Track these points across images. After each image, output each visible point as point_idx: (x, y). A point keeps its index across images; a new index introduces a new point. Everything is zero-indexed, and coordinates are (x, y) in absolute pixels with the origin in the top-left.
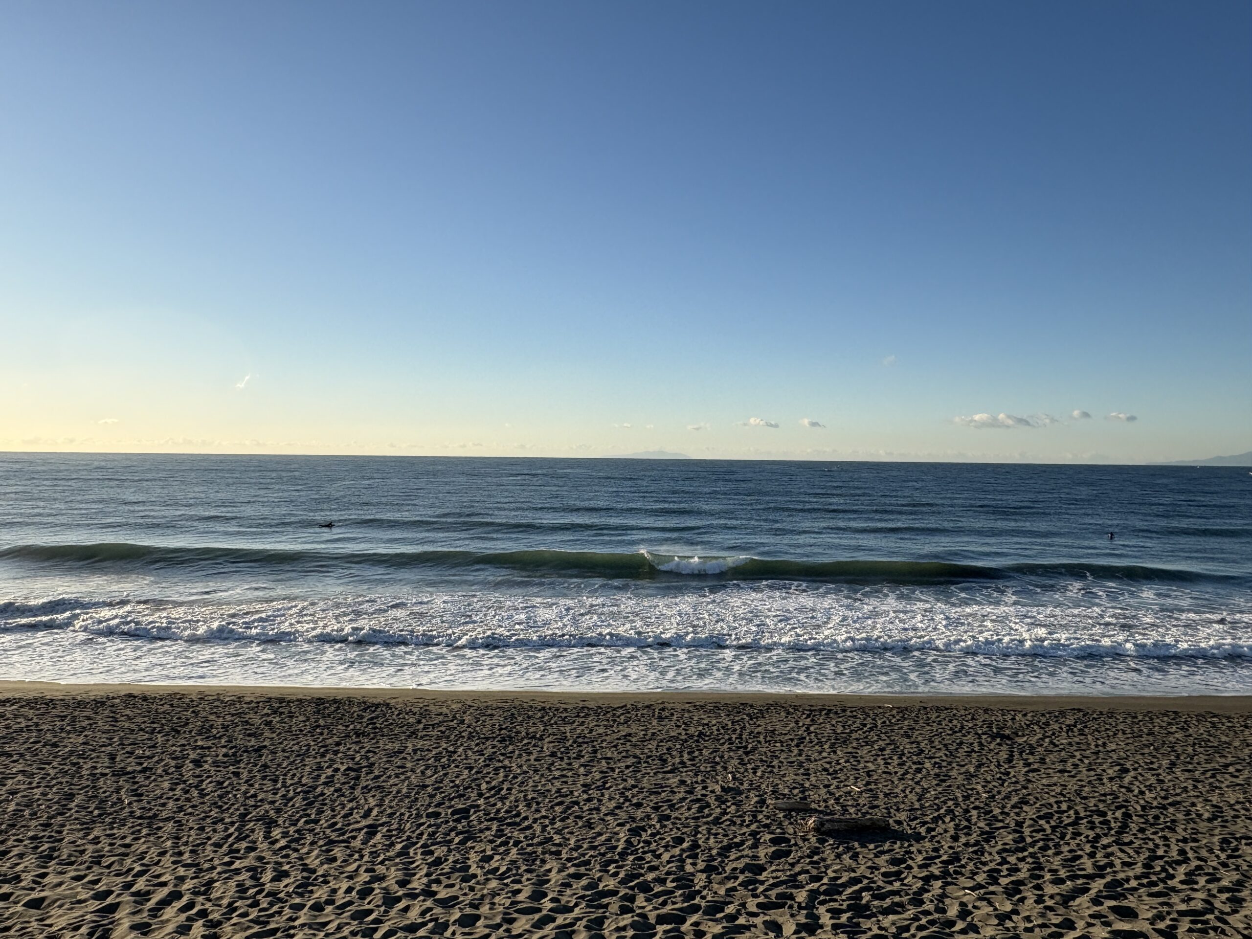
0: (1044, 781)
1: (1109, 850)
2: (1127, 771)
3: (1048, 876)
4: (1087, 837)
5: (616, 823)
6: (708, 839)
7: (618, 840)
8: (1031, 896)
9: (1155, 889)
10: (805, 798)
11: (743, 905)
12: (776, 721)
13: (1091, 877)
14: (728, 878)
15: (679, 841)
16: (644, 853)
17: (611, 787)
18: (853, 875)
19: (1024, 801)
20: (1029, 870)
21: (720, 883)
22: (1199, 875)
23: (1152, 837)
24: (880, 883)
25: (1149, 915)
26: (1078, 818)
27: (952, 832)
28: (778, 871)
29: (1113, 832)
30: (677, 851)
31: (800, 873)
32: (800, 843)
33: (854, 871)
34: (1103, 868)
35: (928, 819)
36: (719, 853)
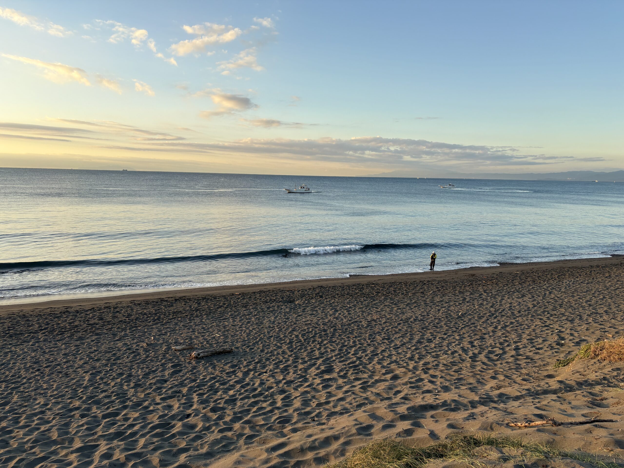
0: (304, 320)
1: (327, 346)
2: (337, 311)
3: (300, 361)
4: (319, 341)
5: (83, 372)
6: (138, 371)
7: (85, 380)
8: (291, 371)
9: (342, 359)
10: (191, 343)
11: (154, 400)
12: (179, 306)
13: (317, 359)
14: (146, 389)
15: (122, 374)
16: (100, 384)
17: (82, 353)
18: (212, 376)
19: (294, 330)
20: (292, 360)
21: (142, 392)
22: (359, 350)
23: (344, 337)
24: (225, 378)
25: (338, 370)
26: (316, 334)
27: (261, 348)
28: (174, 380)
29: (329, 338)
30: (119, 380)
31: (185, 380)
32: (187, 365)
33: (213, 374)
34: (323, 354)
35: (251, 344)
36: (143, 377)
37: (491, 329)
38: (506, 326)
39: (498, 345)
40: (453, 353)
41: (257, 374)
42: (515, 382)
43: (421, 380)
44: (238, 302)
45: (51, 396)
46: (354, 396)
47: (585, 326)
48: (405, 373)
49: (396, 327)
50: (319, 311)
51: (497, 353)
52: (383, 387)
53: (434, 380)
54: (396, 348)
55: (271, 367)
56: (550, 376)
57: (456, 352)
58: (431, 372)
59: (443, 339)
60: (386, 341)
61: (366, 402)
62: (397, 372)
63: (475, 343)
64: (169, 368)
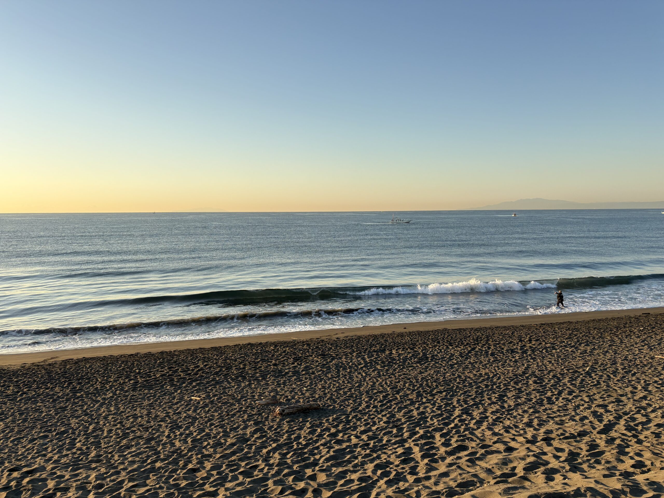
37: (628, 389)
40: (582, 419)
46: (459, 471)
51: (640, 420)
52: (496, 461)
53: (559, 454)
57: (586, 418)
58: (556, 443)
59: (568, 400)
63: (610, 408)
64: (251, 425)
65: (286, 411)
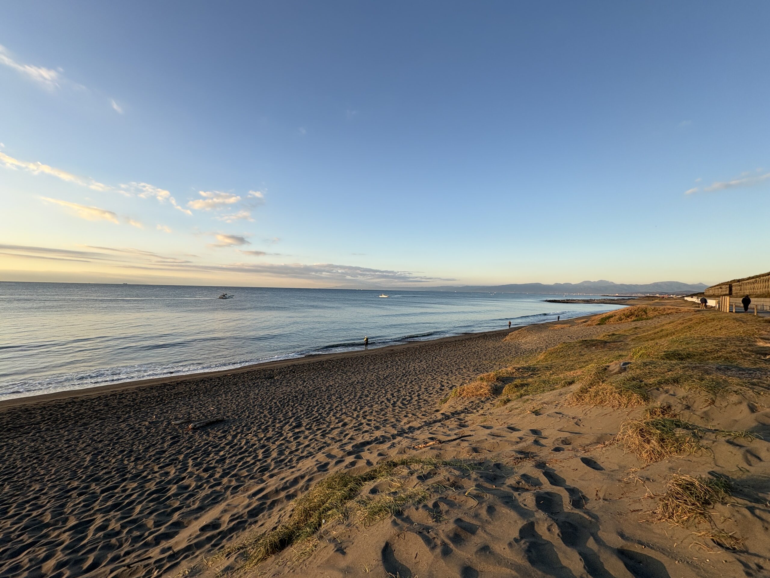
0: (281, 390)
1: (297, 408)
2: (305, 382)
3: (277, 421)
4: (291, 405)
5: (84, 453)
6: (139, 446)
7: (85, 461)
8: (271, 430)
9: (308, 416)
10: (189, 417)
11: (152, 470)
12: (181, 389)
13: (291, 418)
14: (146, 461)
15: (123, 451)
16: (101, 463)
17: (84, 437)
18: (206, 442)
19: (273, 399)
20: (271, 421)
21: (142, 464)
22: (320, 408)
23: (310, 400)
24: (217, 442)
25: (305, 425)
26: (289, 400)
27: (247, 415)
28: (172, 450)
29: (299, 402)
30: (120, 456)
31: (182, 448)
32: (185, 436)
33: (207, 440)
34: (295, 414)
35: (239, 413)
36: (143, 451)
37: (403, 384)
38: (412, 381)
39: (408, 394)
40: (381, 403)
41: (243, 436)
42: (418, 418)
43: (362, 424)
44: (230, 381)
45: (48, 481)
46: (316, 442)
47: (454, 377)
48: (351, 421)
49: (345, 389)
50: (292, 383)
51: (408, 399)
52: (337, 433)
53: (370, 423)
54: (345, 403)
55: (255, 429)
56: (437, 411)
57: (383, 402)
58: (368, 418)
59: (375, 394)
60: (338, 399)
61: (325, 445)
62: (346, 421)
63: (395, 395)
64: (168, 440)
65: (198, 426)
